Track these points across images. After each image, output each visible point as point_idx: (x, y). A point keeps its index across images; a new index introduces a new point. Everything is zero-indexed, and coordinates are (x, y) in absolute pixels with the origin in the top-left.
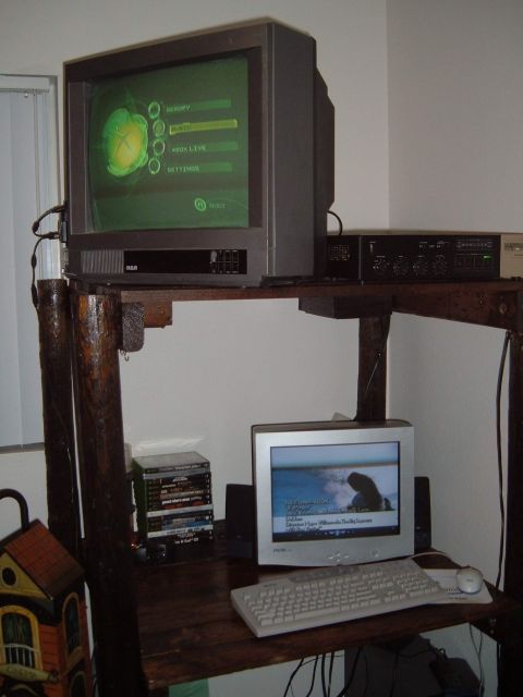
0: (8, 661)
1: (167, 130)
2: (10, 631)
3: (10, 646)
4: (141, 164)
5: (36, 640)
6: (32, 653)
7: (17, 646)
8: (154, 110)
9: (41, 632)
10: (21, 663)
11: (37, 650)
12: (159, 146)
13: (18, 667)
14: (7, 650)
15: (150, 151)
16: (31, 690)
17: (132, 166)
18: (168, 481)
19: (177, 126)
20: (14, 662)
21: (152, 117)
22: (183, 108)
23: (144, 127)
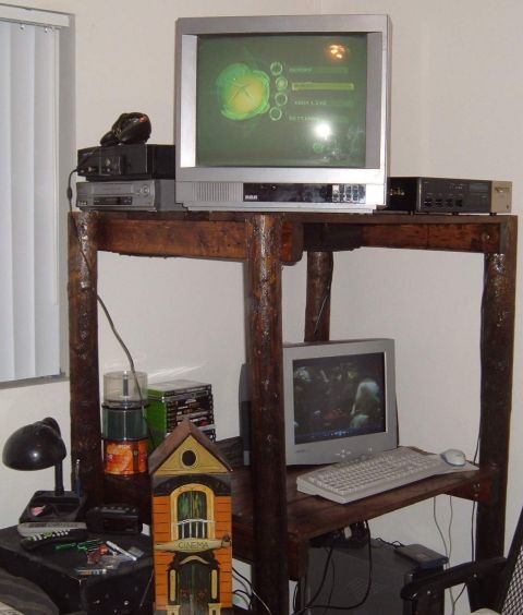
0: (180, 537)
1: (290, 85)
2: (185, 509)
3: (183, 523)
4: (261, 111)
5: (210, 511)
6: (206, 524)
7: (191, 521)
8: (277, 68)
9: (215, 504)
10: (194, 536)
11: (210, 521)
12: (281, 99)
13: (190, 540)
14: (180, 527)
15: (272, 102)
16: (201, 559)
17: (251, 112)
18: (182, 403)
19: (299, 84)
20: (187, 536)
21: (274, 74)
22: (305, 70)
23: (266, 81)
